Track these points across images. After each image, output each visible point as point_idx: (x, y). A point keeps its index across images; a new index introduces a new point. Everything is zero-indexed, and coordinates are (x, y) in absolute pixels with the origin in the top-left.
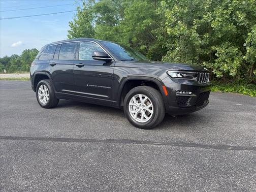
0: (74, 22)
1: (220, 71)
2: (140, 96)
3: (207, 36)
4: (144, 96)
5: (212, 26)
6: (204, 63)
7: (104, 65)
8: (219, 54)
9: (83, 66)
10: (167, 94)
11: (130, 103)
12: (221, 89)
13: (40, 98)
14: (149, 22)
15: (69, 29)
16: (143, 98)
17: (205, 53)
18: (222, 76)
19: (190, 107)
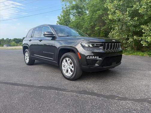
0: (60, 16)
1: (146, 41)
2: (67, 59)
3: (136, 18)
4: (69, 59)
5: (139, 12)
6: (135, 37)
7: (52, 40)
8: (145, 30)
9: (42, 40)
10: (80, 58)
11: (63, 64)
12: (148, 54)
13: (26, 59)
14: (100, 12)
15: (58, 20)
16: (69, 60)
17: (137, 30)
18: (147, 45)
19: (98, 67)
